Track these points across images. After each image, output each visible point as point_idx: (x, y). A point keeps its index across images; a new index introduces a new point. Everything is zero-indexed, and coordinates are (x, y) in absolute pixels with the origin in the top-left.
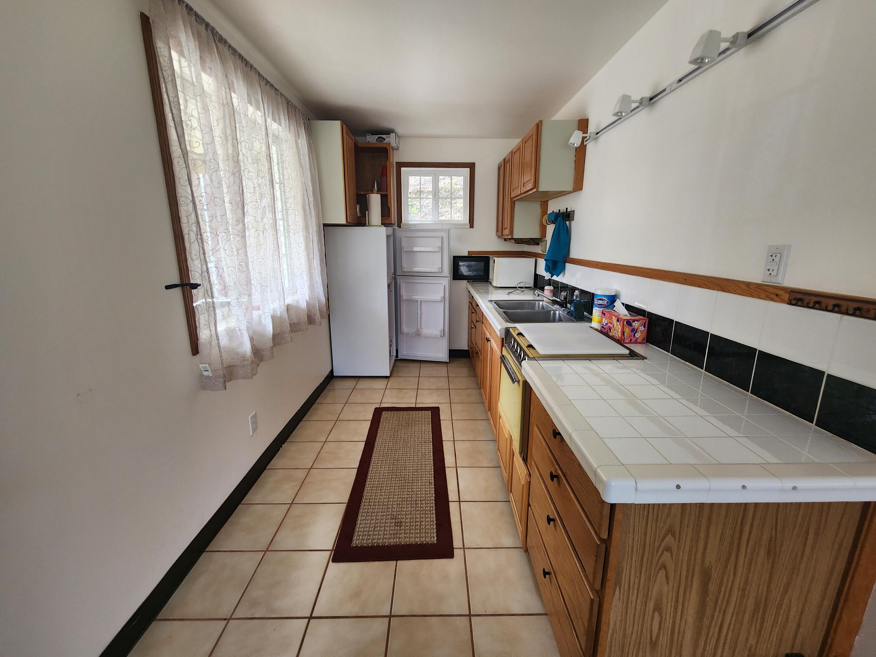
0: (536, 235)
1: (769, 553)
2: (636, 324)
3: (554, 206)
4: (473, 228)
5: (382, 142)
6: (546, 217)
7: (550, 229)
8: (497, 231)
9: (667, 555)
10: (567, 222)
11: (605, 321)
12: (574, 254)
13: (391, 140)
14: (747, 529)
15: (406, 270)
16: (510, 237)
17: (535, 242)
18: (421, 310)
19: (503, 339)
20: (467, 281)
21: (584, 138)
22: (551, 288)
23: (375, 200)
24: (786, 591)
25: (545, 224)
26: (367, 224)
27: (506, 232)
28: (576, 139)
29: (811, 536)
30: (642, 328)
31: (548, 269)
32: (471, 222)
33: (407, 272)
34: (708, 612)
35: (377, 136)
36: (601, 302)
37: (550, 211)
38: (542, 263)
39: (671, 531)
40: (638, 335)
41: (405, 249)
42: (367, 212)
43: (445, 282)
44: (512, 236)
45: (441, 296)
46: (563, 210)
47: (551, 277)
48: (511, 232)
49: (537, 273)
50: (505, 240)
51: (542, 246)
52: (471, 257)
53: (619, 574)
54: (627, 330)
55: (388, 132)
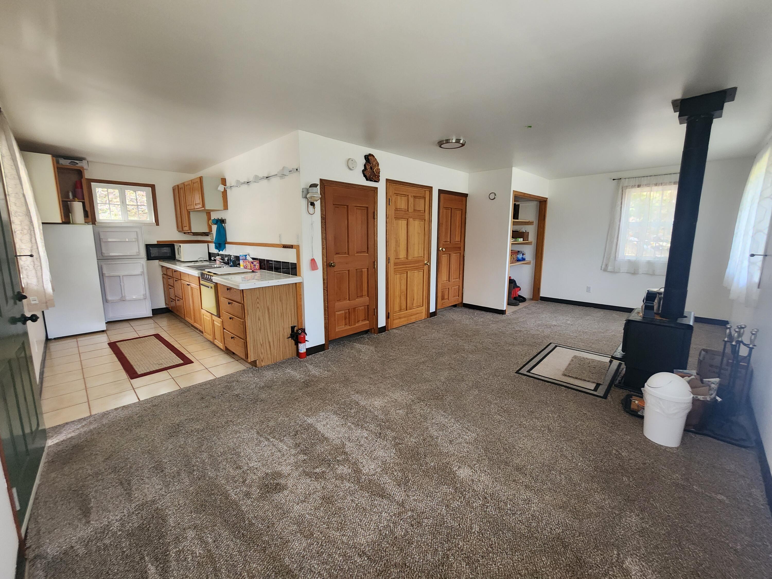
0: (207, 230)
1: (280, 300)
2: (255, 263)
3: (214, 216)
4: (159, 225)
5: (76, 165)
6: (210, 221)
7: (214, 228)
8: (178, 227)
9: (258, 304)
10: (223, 224)
11: (245, 264)
12: (229, 240)
13: (83, 164)
14: (274, 295)
15: (106, 255)
16: (189, 231)
17: (206, 234)
18: (123, 283)
19: (199, 277)
20: (158, 260)
21: (225, 188)
22: (220, 257)
23: (78, 207)
24: (286, 309)
25: (211, 225)
26: (71, 222)
27: (186, 229)
28: (221, 188)
29: (288, 294)
30: (257, 264)
31: (216, 248)
32: (157, 222)
33: (106, 256)
34: (271, 318)
35: (70, 161)
36: (242, 258)
37: (212, 218)
38: (212, 246)
39: (258, 298)
40: (256, 267)
41: (104, 240)
42: (70, 214)
43: (143, 261)
44: (191, 230)
45: (141, 271)
46: (220, 218)
47: (219, 251)
48: (190, 228)
49: (210, 252)
50: (185, 233)
51: (210, 236)
52: (160, 245)
53: (248, 311)
54: (252, 265)
55: (81, 159)
